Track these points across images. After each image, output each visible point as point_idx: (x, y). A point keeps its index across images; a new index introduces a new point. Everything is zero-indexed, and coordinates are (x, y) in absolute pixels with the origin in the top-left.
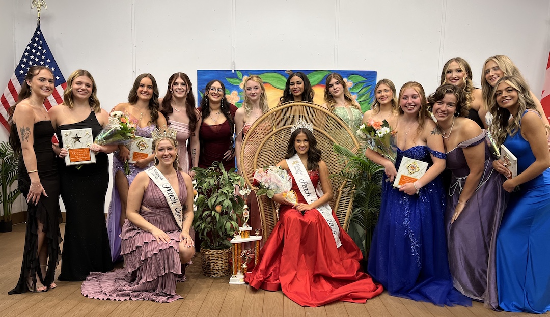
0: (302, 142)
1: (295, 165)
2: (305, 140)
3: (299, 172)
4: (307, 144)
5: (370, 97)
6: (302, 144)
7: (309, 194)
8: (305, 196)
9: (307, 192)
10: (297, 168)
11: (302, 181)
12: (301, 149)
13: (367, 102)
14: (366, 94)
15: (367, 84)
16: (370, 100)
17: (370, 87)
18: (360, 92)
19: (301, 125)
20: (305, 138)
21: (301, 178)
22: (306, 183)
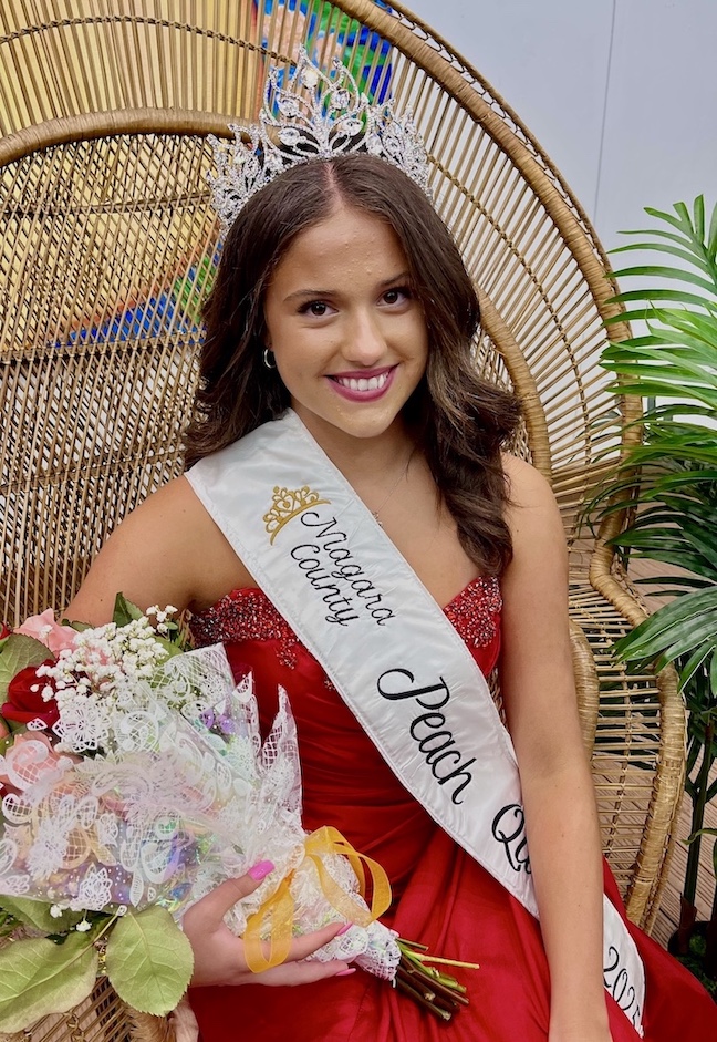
4: (404, 326)
19: (321, 132)
20: (382, 265)
21: (388, 658)
22: (438, 695)
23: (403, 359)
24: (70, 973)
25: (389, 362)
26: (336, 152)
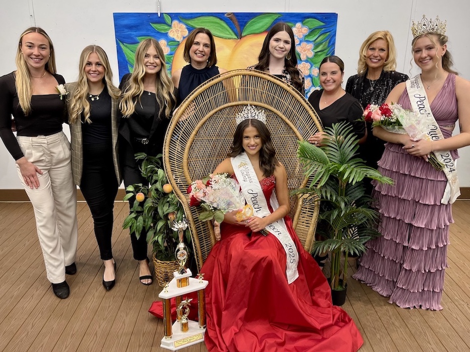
0: (252, 139)
1: (242, 168)
2: (255, 136)
3: (248, 179)
5: (328, 46)
6: (252, 141)
7: (259, 209)
11: (251, 192)
12: (251, 148)
13: (325, 53)
14: (324, 43)
15: (326, 30)
16: (328, 50)
17: (328, 33)
18: (316, 41)
19: (249, 115)
20: (255, 133)
21: (250, 188)
22: (256, 195)
23: (258, 145)
24: (211, 216)
25: (256, 145)
26: (251, 118)
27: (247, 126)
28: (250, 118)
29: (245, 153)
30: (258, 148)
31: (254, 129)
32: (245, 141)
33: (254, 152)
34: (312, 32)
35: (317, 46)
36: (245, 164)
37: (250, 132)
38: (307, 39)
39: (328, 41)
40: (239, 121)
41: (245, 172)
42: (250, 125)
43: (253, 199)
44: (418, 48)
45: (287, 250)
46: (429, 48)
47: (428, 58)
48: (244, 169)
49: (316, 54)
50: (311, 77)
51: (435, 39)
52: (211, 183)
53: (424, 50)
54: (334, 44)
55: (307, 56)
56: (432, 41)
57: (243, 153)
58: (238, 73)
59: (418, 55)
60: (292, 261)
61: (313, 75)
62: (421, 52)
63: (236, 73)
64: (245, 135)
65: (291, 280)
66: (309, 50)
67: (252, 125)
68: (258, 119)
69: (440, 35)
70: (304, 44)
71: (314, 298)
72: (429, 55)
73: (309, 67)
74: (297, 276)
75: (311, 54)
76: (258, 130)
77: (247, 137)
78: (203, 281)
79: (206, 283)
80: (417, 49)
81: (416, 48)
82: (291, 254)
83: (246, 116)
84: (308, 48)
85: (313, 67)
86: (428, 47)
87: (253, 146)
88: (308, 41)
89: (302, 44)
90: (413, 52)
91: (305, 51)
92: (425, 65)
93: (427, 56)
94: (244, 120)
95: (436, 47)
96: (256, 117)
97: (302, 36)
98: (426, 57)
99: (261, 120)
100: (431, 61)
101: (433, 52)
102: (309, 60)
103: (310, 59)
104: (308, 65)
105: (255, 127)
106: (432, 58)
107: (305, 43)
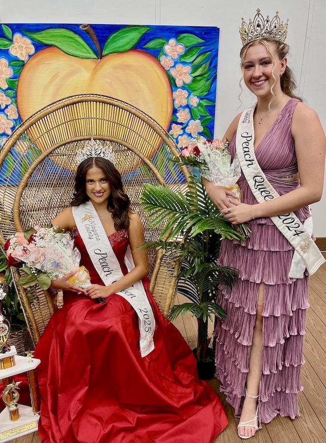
0: (97, 183)
1: (87, 222)
2: (101, 180)
3: (94, 236)
4: (105, 185)
5: (209, 70)
6: (97, 186)
7: (110, 272)
8: (102, 275)
9: (106, 269)
10: (91, 229)
11: (98, 252)
12: (97, 194)
13: (204, 78)
14: (204, 65)
15: (205, 49)
16: (208, 74)
17: (209, 53)
18: (194, 62)
19: (93, 152)
20: (101, 176)
21: (97, 247)
22: (105, 256)
23: (105, 191)
25: (103, 191)
26: (96, 156)
27: (90, 166)
28: (94, 156)
29: (90, 203)
30: (106, 195)
31: (99, 170)
32: (90, 186)
33: (100, 200)
34: (189, 50)
35: (195, 69)
36: (91, 217)
37: (94, 174)
38: (183, 60)
39: (208, 63)
40: (79, 159)
41: (90, 227)
42: (94, 165)
43: (101, 261)
44: (249, 62)
45: (141, 316)
46: (265, 62)
47: (263, 78)
48: (89, 223)
49: (195, 79)
50: (189, 108)
51: (272, 48)
52: (34, 238)
53: (257, 66)
54: (216, 67)
55: (183, 82)
56: (268, 52)
57: (87, 203)
58: (82, 98)
59: (250, 73)
60: (147, 330)
61: (192, 106)
62: (253, 68)
63: (80, 99)
64: (88, 178)
65: (144, 353)
66: (185, 73)
67: (97, 165)
68: (105, 158)
69: (278, 43)
70: (179, 66)
71: (176, 372)
72: (264, 74)
73: (187, 96)
74: (153, 348)
75: (188, 79)
76: (104, 172)
77: (92, 181)
78: (33, 359)
79: (37, 362)
80: (249, 64)
81: (246, 61)
82: (146, 320)
83: (88, 153)
84: (185, 71)
85: (191, 96)
86: (264, 60)
87: (99, 192)
88: (184, 63)
89: (177, 66)
90: (243, 69)
91: (181, 75)
92: (259, 89)
93: (262, 74)
94: (86, 158)
95: (273, 61)
96: (102, 155)
97: (176, 57)
98: (260, 77)
99: (108, 159)
100: (266, 83)
101: (269, 69)
102: (186, 86)
103: (188, 85)
104: (185, 93)
105: (101, 168)
106: (268, 78)
107: (181, 65)
